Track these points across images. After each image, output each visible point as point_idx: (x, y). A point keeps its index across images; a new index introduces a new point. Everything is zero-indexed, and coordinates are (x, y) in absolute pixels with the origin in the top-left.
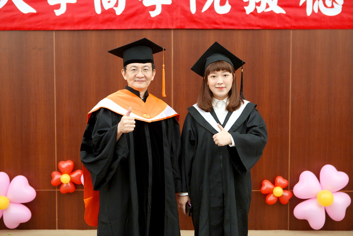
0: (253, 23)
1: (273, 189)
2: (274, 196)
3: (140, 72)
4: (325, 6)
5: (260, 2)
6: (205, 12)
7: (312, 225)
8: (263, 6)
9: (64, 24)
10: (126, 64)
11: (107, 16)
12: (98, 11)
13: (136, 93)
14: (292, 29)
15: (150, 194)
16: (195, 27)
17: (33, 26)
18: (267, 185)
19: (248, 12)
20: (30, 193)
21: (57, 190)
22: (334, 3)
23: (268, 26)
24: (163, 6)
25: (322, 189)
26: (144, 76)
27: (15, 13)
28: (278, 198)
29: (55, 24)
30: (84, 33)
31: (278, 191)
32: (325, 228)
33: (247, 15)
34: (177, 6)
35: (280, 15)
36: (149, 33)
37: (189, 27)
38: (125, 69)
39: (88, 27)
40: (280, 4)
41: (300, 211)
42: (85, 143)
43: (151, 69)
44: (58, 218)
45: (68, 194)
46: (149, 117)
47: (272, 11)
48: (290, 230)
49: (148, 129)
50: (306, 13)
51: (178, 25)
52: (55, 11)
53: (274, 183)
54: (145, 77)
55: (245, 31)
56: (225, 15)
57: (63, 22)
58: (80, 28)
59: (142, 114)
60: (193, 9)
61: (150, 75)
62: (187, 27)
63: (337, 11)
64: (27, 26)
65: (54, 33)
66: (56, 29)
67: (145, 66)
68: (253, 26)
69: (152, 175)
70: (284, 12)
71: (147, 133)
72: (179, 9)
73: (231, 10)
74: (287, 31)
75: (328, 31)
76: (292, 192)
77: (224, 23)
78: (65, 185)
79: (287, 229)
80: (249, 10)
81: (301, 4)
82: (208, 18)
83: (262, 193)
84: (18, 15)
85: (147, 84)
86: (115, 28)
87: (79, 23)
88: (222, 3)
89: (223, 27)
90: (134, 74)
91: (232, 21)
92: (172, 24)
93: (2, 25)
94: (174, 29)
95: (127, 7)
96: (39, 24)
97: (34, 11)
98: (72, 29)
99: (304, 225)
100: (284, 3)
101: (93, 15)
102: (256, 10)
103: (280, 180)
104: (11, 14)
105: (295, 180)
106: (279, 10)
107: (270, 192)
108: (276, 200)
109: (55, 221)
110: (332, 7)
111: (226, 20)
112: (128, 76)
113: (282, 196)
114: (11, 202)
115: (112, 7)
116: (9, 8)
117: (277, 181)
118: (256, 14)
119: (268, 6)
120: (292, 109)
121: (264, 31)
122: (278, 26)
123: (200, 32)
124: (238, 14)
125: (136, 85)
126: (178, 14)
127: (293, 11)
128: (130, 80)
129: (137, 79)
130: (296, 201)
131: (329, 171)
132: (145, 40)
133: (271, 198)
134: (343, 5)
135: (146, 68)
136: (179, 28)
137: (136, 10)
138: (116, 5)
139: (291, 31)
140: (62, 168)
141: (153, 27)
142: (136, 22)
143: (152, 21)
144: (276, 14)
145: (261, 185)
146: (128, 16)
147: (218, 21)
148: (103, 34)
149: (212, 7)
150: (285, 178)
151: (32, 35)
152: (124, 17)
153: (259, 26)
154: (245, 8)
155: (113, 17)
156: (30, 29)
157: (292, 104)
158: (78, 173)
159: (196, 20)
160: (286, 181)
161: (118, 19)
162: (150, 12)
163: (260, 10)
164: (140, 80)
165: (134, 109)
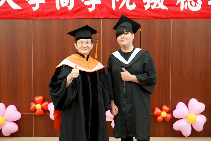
0: (149, 15)
1: (161, 113)
2: (161, 117)
3: (85, 44)
4: (191, 5)
5: (153, 3)
6: (121, 8)
7: (184, 134)
8: (155, 5)
9: (38, 16)
10: (77, 40)
11: (63, 11)
12: (58, 8)
13: (83, 56)
17: (19, 17)
18: (157, 110)
19: (146, 9)
20: (17, 115)
21: (33, 113)
22: (196, 4)
23: (158, 17)
24: (96, 5)
25: (190, 113)
26: (87, 46)
27: (9, 9)
28: (164, 118)
29: (32, 16)
31: (164, 114)
32: (191, 136)
33: (146, 11)
34: (105, 5)
35: (165, 10)
37: (112, 18)
38: (76, 43)
40: (165, 4)
41: (177, 126)
42: (51, 83)
43: (91, 42)
44: (34, 130)
45: (40, 115)
46: (90, 69)
47: (160, 8)
48: (171, 137)
49: (89, 76)
50: (180, 9)
51: (105, 16)
52: (33, 8)
53: (161, 109)
54: (88, 47)
55: (145, 20)
56: (133, 11)
57: (37, 14)
58: (48, 18)
59: (86, 67)
60: (114, 7)
61: (91, 46)
62: (110, 18)
63: (198, 8)
64: (16, 17)
65: (32, 20)
66: (33, 18)
67: (87, 41)
68: (149, 17)
70: (167, 9)
71: (89, 78)
72: (106, 6)
73: (136, 7)
74: (169, 19)
75: (193, 20)
76: (172, 115)
77: (132, 15)
78: (38, 111)
79: (169, 137)
80: (147, 7)
81: (177, 4)
82: (123, 12)
83: (155, 115)
84: (11, 10)
85: (89, 51)
86: (68, 18)
87: (47, 15)
88: (131, 4)
89: (132, 17)
90: (82, 45)
91: (137, 14)
92: (102, 16)
93: (2, 16)
94: (102, 19)
95: (75, 6)
96: (23, 16)
97: (20, 8)
98: (43, 19)
99: (179, 134)
100: (167, 3)
101: (55, 10)
102: (151, 7)
103: (165, 107)
104: (6, 10)
105: (174, 107)
106: (164, 8)
107: (159, 115)
108: (162, 119)
110: (196, 6)
111: (133, 13)
112: (78, 47)
113: (166, 117)
114: (6, 121)
115: (66, 6)
116: (6, 6)
117: (163, 108)
118: (150, 10)
119: (158, 5)
120: (172, 66)
121: (155, 19)
122: (164, 17)
124: (140, 10)
126: (105, 10)
127: (172, 8)
128: (79, 49)
129: (83, 48)
130: (174, 120)
131: (193, 102)
132: (87, 26)
133: (159, 118)
134: (201, 5)
135: (88, 42)
136: (105, 18)
137: (80, 8)
138: (69, 5)
139: (172, 19)
140: (36, 100)
141: (90, 18)
142: (80, 15)
143: (90, 14)
144: (162, 10)
145: (154, 110)
146: (77, 10)
147: (128, 14)
149: (125, 6)
150: (168, 106)
151: (19, 21)
152: (73, 12)
153: (152, 17)
154: (145, 6)
155: (67, 11)
158: (46, 103)
159: (116, 13)
160: (169, 108)
161: (69, 13)
162: (89, 9)
163: (153, 7)
164: (85, 48)
165: (82, 65)
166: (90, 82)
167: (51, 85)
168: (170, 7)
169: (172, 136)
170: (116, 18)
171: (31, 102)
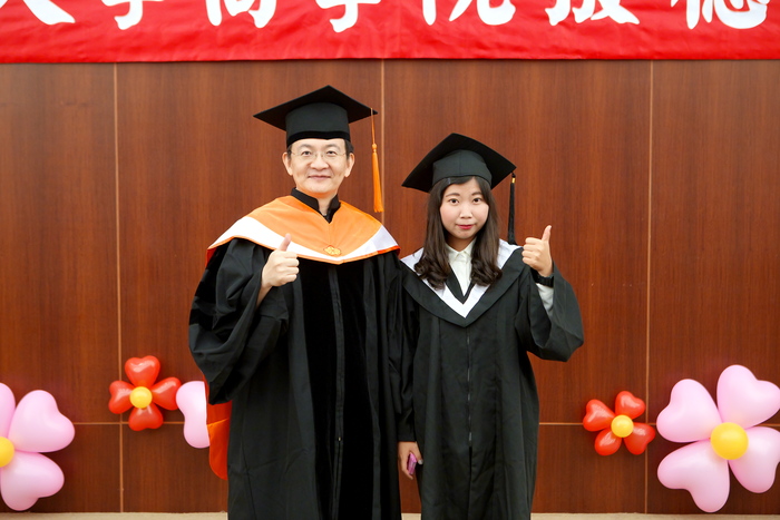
0: (565, 45)
1: (611, 420)
2: (614, 436)
3: (319, 156)
4: (730, 6)
6: (457, 20)
7: (700, 501)
8: (588, 6)
9: (137, 50)
10: (292, 140)
11: (234, 31)
12: (215, 18)
13: (310, 201)
14: (654, 60)
15: (340, 414)
16: (434, 54)
17: (65, 53)
18: (598, 411)
19: (554, 22)
20: (61, 431)
21: (121, 423)
23: (599, 53)
24: (361, 7)
25: (723, 421)
26: (326, 166)
27: (26, 24)
28: (623, 441)
29: (116, 49)
30: (184, 68)
31: (623, 426)
32: (729, 509)
33: (553, 28)
34: (395, 7)
35: (626, 27)
36: (329, 69)
37: (421, 56)
38: (289, 152)
39: (191, 55)
40: (626, 2)
41: (671, 471)
42: (197, 307)
43: (344, 151)
44: (124, 487)
45: (148, 431)
46: (338, 252)
47: (608, 18)
48: (649, 513)
49: (336, 277)
50: (686, 23)
51: (396, 49)
52: (118, 19)
53: (613, 407)
54: (330, 167)
55: (547, 64)
56: (501, 28)
57: (135, 43)
58: (175, 58)
59: (323, 246)
60: (430, 15)
61: (343, 164)
62: (417, 55)
63: (755, 17)
64: (55, 53)
65: (115, 68)
66: (119, 60)
67: (330, 146)
68: (565, 51)
69: (343, 374)
70: (636, 21)
71: (334, 286)
72: (398, 12)
73: (514, 16)
74: (641, 65)
75: (735, 65)
76: (655, 427)
77: (500, 46)
78: (140, 412)
79: (642, 512)
80: (556, 15)
81: (673, 3)
82: (465, 34)
83: (587, 428)
84: (33, 28)
85: (335, 183)
86: (253, 57)
87: (171, 46)
89: (498, 54)
90: (308, 161)
91: (518, 41)
92: (382, 48)
94: (386, 60)
95: (281, 11)
96: (80, 48)
97: (70, 19)
98: (157, 59)
99: (682, 500)
101: (204, 28)
102: (571, 15)
103: (627, 400)
104: (17, 26)
105: (661, 400)
106: (625, 17)
107: (606, 428)
108: (617, 447)
109: (119, 492)
110: (745, 8)
111: (503, 39)
112: (294, 167)
113: (632, 435)
114: (17, 450)
115: (245, 10)
116: (15, 12)
117: (620, 401)
118: (571, 24)
119: (598, 8)
120: (653, 239)
121: (589, 66)
122: (622, 52)
123: (446, 67)
124: (532, 26)
125: (310, 186)
126: (394, 25)
127: (656, 19)
128: (298, 175)
129: (313, 173)
130: (662, 447)
131: (737, 379)
132: (329, 89)
133: (606, 441)
134: (768, 5)
135: (332, 149)
136: (398, 56)
137: (299, 18)
138: (256, 6)
139: (652, 65)
140: (134, 373)
141: (339, 56)
142: (299, 45)
143: (337, 40)
144: (617, 24)
145: (584, 412)
146: (283, 28)
147: (485, 41)
148: (227, 70)
149: (472, 11)
150: (638, 395)
151: (65, 72)
152: (274, 32)
153: (578, 52)
154: (548, 11)
155: (250, 31)
156: (60, 61)
157: (654, 227)
158: (169, 384)
159: (437, 38)
160: (641, 402)
161: (259, 37)
162: (332, 21)
163: (581, 16)
164: (320, 174)
165: (307, 238)
166: (336, 303)
167: (195, 316)
168: (645, 14)
169: (653, 510)
170: (437, 56)
171: (112, 381)
